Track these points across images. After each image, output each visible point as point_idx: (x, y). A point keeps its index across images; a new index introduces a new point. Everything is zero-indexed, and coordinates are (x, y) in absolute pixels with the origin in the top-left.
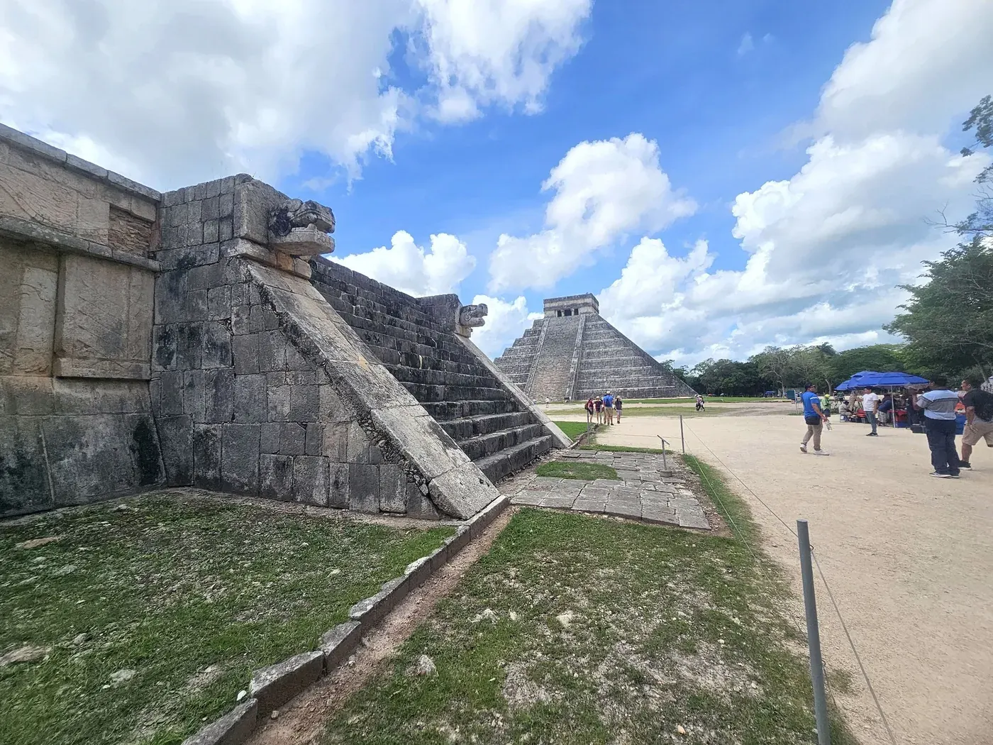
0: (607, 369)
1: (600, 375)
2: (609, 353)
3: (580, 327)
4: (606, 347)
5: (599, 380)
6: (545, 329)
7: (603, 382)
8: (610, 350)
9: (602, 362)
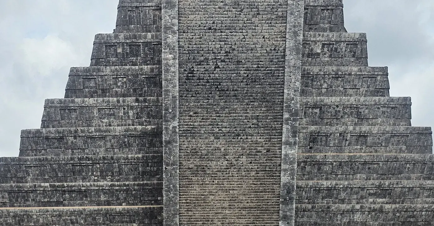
0: (359, 180)
1: (343, 195)
2: (369, 139)
3: (290, 44)
4: (361, 118)
5: (344, 207)
6: (172, 39)
7: (353, 211)
8: (375, 130)
9: (351, 162)
